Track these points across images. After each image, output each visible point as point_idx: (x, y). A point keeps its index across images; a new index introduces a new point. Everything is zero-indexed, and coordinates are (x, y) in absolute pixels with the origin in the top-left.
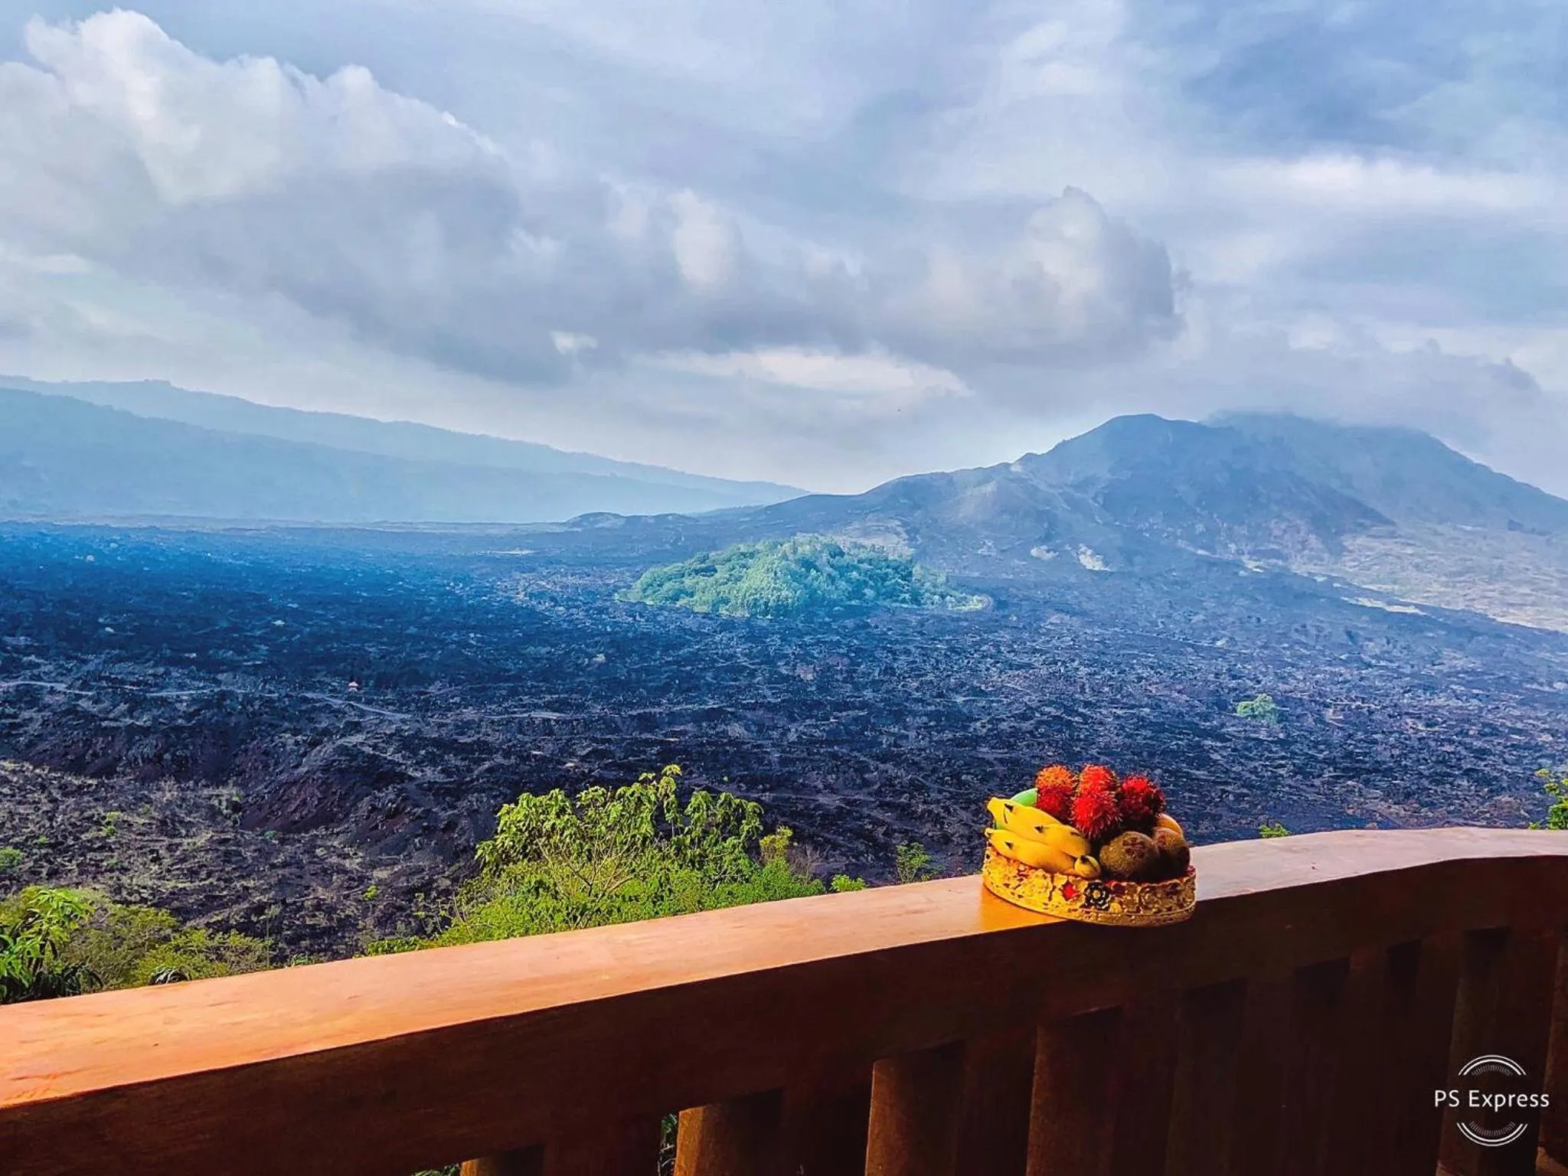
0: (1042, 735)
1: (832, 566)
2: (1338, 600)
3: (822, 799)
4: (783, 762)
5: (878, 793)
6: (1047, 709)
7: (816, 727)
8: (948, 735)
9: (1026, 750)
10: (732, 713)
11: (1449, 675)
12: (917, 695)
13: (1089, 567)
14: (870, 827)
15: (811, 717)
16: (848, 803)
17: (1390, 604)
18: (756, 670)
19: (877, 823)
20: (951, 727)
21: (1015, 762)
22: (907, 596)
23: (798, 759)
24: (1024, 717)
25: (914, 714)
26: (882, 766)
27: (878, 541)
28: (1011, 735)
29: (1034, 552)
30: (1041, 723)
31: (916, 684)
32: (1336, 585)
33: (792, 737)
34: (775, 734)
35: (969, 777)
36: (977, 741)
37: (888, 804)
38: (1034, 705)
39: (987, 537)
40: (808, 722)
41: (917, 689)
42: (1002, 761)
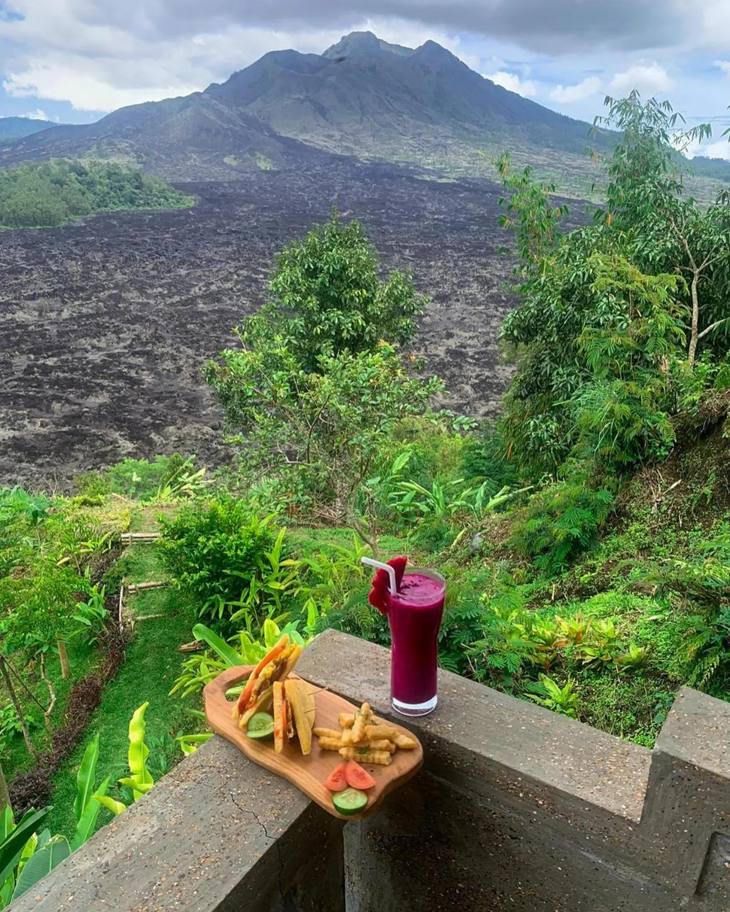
0: (239, 290)
1: (80, 182)
2: (412, 178)
3: (90, 356)
4: (60, 334)
5: (131, 346)
6: (242, 272)
7: (82, 305)
8: (177, 298)
9: (228, 302)
10: (17, 304)
11: (470, 220)
12: (154, 273)
13: (263, 168)
14: (125, 370)
15: (77, 299)
16: (109, 356)
17: (441, 177)
18: (32, 269)
19: (131, 367)
20: (179, 293)
21: (221, 311)
22: (142, 202)
23: (71, 331)
24: (226, 280)
25: (152, 286)
26: (132, 327)
27: (113, 160)
28: (219, 292)
29: (226, 160)
30: (237, 282)
31: (151, 266)
32: (411, 168)
33: (65, 314)
34: (53, 315)
35: (192, 326)
36: (192, 301)
37: (137, 353)
38: (232, 270)
39: (193, 152)
40: (76, 303)
41: (153, 269)
42: (213, 311)
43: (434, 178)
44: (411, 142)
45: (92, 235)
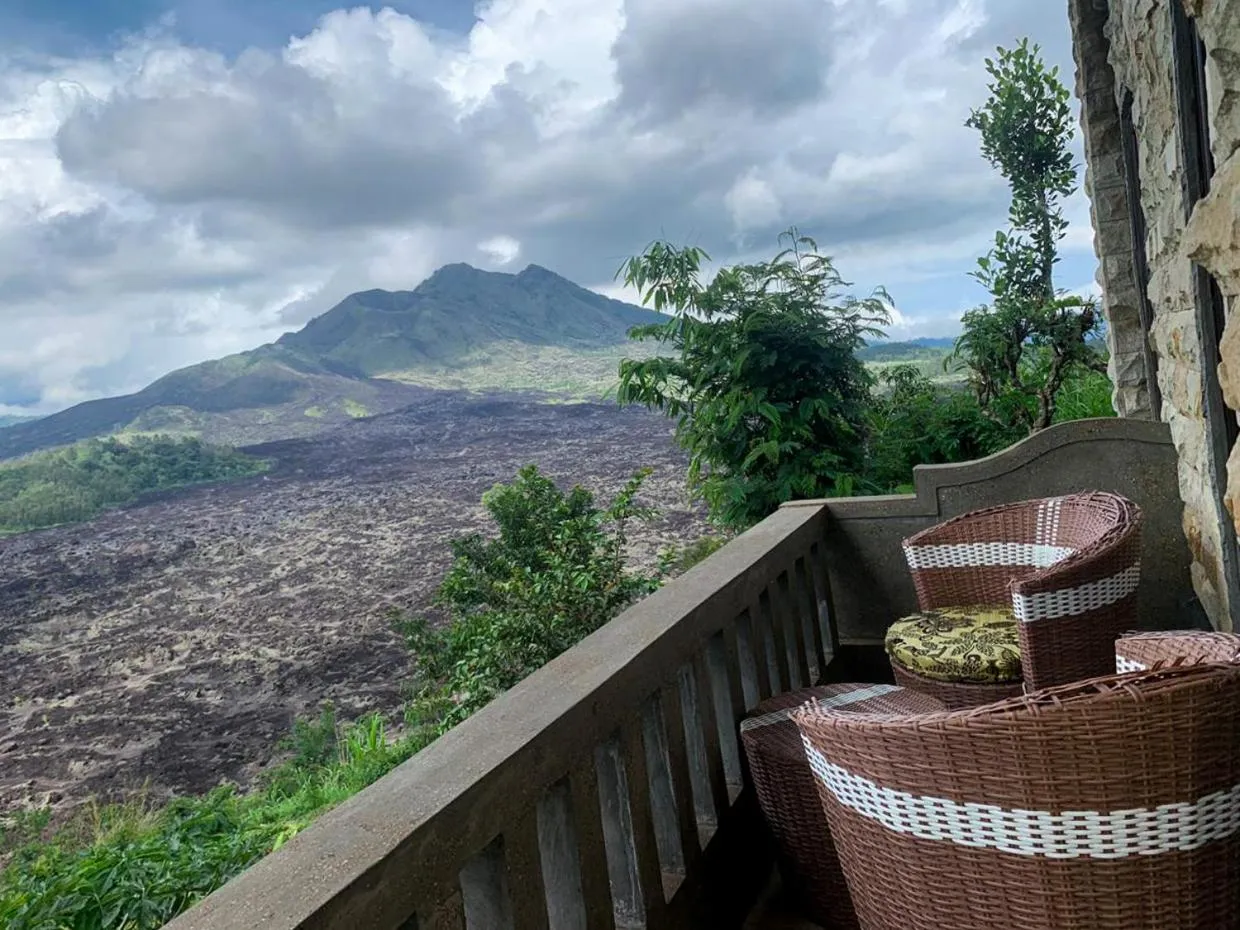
0: (335, 562)
1: (118, 463)
2: (535, 404)
3: (129, 684)
4: (85, 661)
5: (189, 659)
6: (337, 540)
7: (118, 616)
8: (252, 586)
9: (322, 579)
10: (19, 631)
12: (220, 558)
13: (355, 415)
14: (183, 694)
15: (111, 609)
16: (157, 679)
18: (45, 580)
19: (189, 688)
20: (255, 578)
21: (313, 592)
22: (200, 474)
23: (101, 653)
24: (318, 552)
25: (217, 576)
26: (190, 634)
27: (163, 432)
28: (309, 569)
29: (308, 412)
30: (332, 553)
31: (216, 551)
32: (532, 393)
33: (93, 634)
34: (74, 637)
35: (274, 618)
36: (276, 585)
37: (199, 667)
38: (325, 539)
39: (265, 408)
40: (110, 614)
41: (218, 554)
42: (302, 595)
43: (560, 401)
44: (527, 366)
45: (133, 523)
